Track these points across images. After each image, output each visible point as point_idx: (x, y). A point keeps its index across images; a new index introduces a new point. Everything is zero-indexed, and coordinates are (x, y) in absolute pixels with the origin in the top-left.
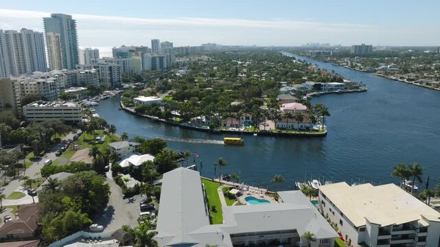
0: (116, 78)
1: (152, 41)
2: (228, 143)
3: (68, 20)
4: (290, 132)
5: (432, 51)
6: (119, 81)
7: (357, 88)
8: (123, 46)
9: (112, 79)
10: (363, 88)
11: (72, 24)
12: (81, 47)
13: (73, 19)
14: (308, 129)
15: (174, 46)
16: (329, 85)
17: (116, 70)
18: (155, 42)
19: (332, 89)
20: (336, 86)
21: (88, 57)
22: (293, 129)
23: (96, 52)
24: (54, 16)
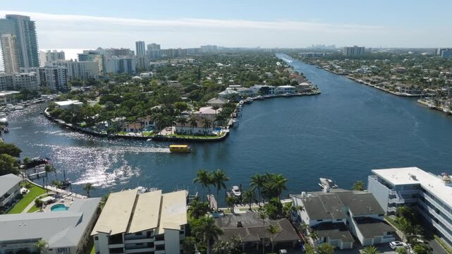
0: (62, 82)
1: (137, 43)
2: (174, 151)
3: (25, 22)
4: (187, 137)
5: (428, 54)
6: (66, 84)
7: (309, 91)
8: (100, 48)
9: (57, 82)
10: (315, 92)
11: (30, 26)
12: (42, 49)
13: (31, 20)
14: (205, 134)
15: (161, 48)
16: (279, 89)
17: (61, 73)
18: (140, 45)
19: (282, 93)
20: (286, 89)
21: (50, 59)
22: (191, 134)
23: (61, 55)
24: (9, 17)
